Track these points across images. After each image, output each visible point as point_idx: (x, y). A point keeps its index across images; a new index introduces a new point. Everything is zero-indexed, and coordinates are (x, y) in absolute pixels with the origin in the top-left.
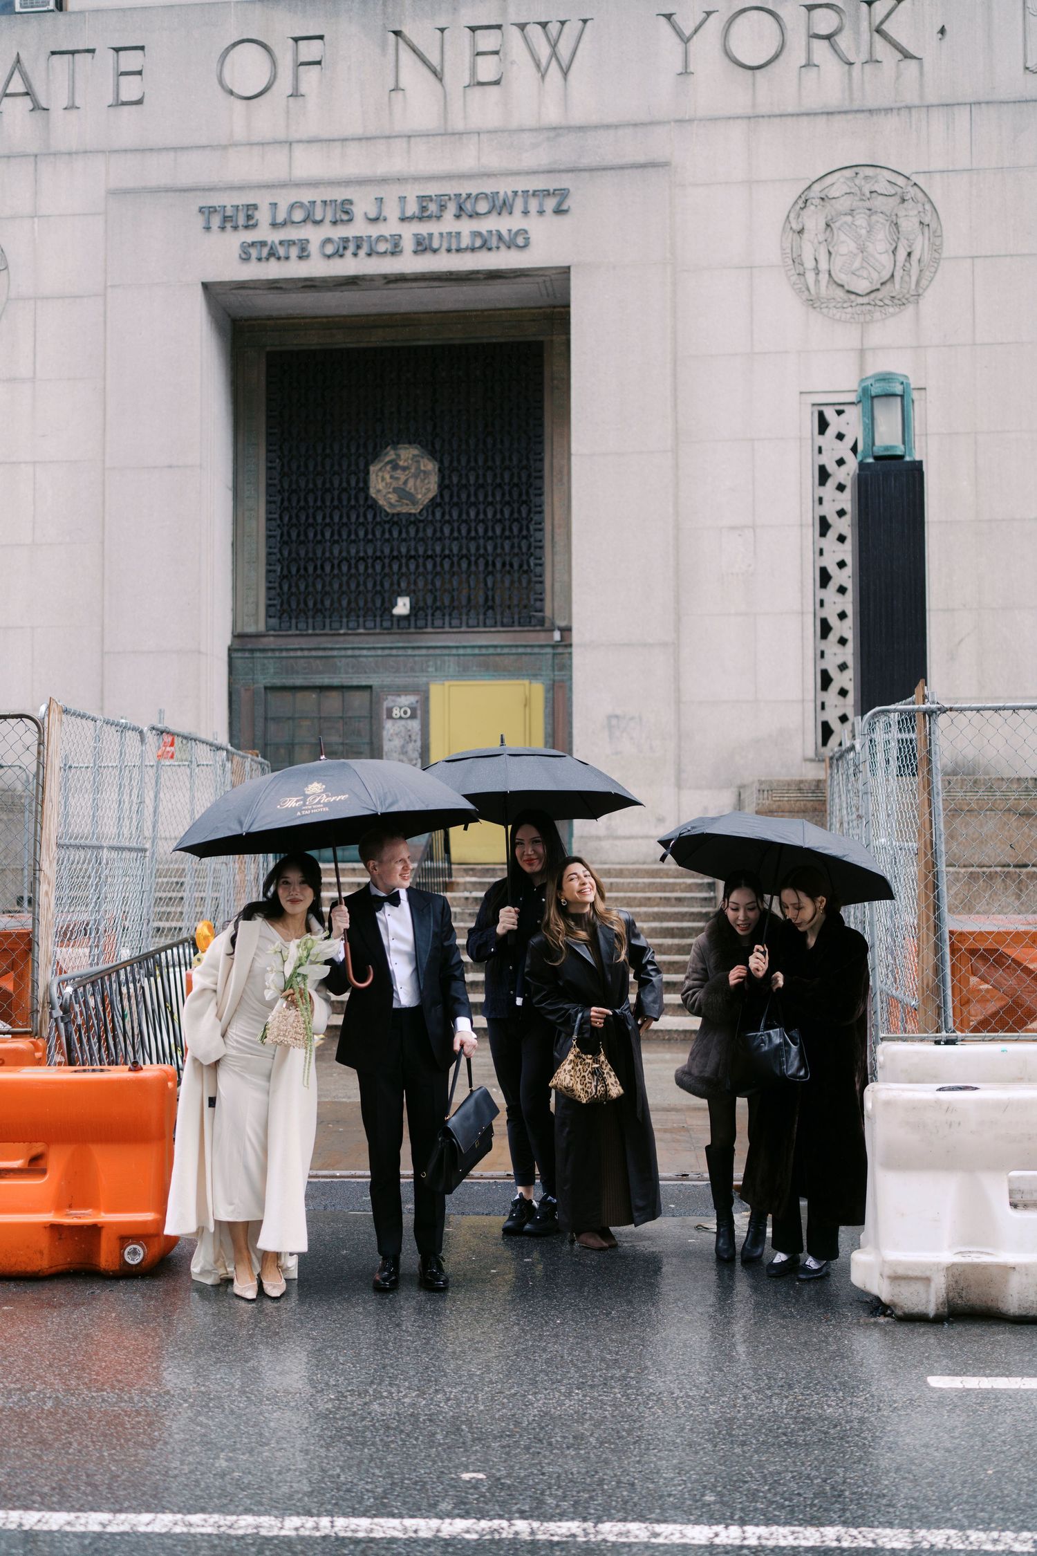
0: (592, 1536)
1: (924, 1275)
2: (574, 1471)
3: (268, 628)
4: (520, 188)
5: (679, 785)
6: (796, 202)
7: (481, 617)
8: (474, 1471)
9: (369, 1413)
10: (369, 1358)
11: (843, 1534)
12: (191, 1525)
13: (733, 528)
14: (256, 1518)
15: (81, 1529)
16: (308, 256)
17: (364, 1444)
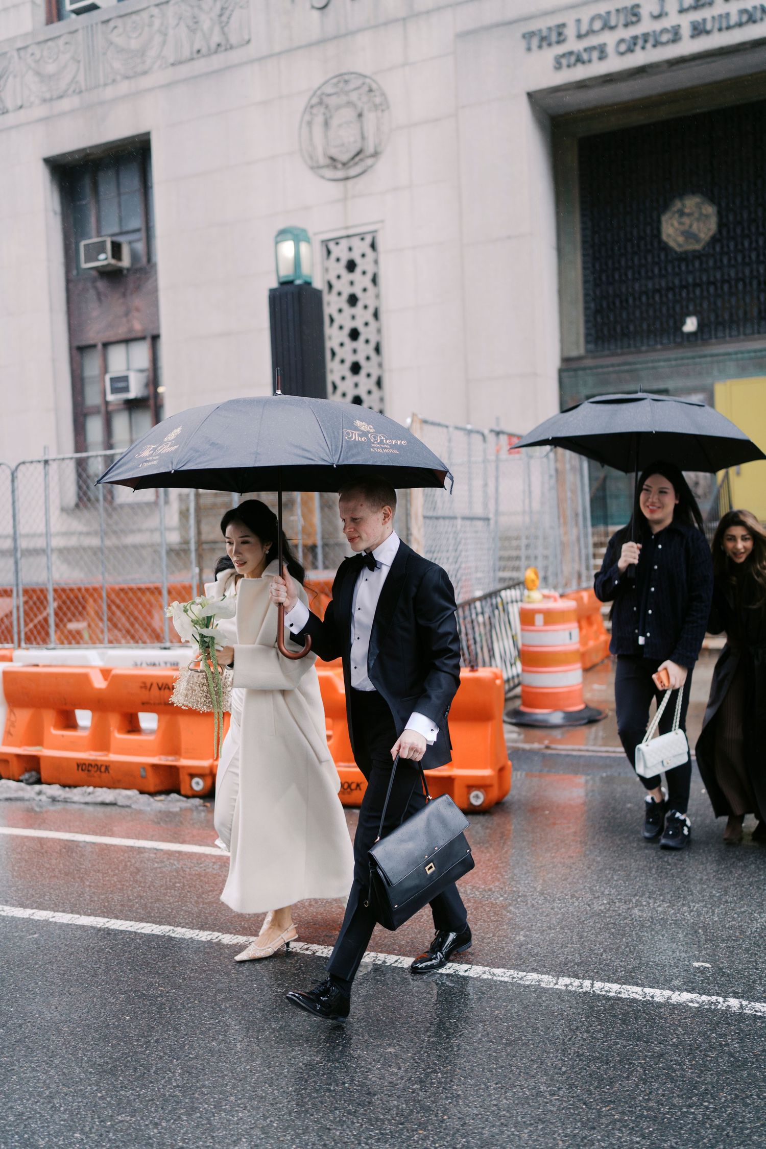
3: (587, 351)
8: (703, 962)
9: (631, 915)
10: (636, 878)
12: (494, 975)
14: (540, 975)
16: (606, 57)
17: (624, 935)
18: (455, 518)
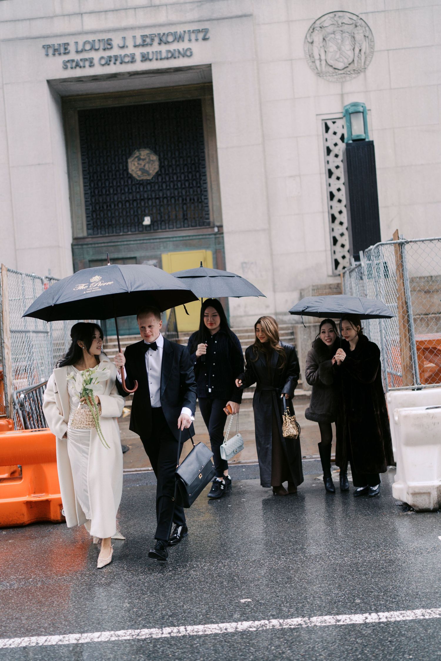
0: (309, 624)
1: (427, 492)
2: (292, 594)
3: (88, 234)
4: (187, 29)
5: (274, 291)
6: (309, 30)
7: (182, 223)
8: (245, 598)
11: (424, 613)
12: (119, 636)
13: (291, 177)
14: (149, 630)
15: (67, 643)
16: (94, 65)
17: (191, 590)
18: (29, 332)
